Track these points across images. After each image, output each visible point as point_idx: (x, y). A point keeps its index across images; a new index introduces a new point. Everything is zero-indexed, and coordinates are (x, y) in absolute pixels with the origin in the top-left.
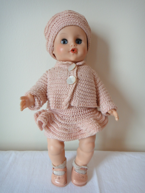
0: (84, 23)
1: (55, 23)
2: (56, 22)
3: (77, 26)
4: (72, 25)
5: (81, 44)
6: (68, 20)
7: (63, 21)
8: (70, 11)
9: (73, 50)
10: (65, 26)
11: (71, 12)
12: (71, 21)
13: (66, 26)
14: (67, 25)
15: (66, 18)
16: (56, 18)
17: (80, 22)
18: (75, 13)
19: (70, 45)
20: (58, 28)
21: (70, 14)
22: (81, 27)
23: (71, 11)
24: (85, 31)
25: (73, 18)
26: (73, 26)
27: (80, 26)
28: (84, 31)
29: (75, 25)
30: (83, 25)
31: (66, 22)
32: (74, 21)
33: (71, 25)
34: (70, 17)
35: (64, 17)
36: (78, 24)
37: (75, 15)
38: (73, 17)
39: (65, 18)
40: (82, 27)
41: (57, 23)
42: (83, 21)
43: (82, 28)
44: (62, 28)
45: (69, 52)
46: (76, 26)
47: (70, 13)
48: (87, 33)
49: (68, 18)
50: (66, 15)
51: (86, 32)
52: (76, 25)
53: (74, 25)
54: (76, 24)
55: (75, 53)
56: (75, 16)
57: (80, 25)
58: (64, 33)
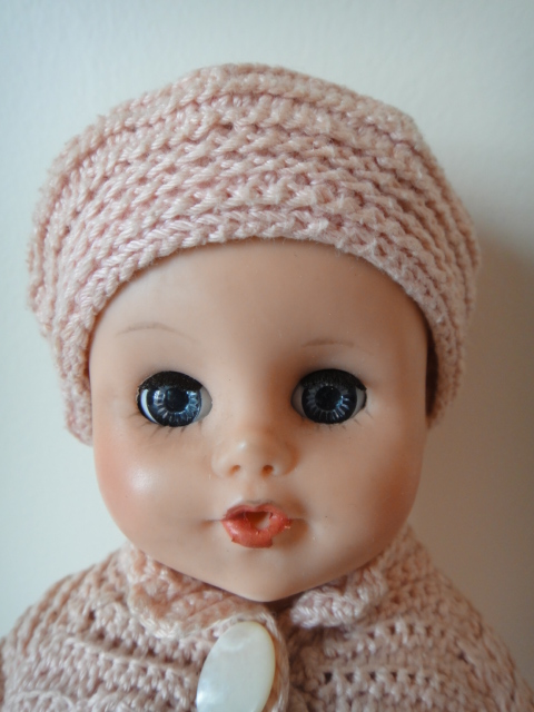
0: (404, 205)
1: (76, 214)
2: (91, 195)
3: (307, 242)
4: (254, 239)
5: (360, 416)
6: (205, 185)
7: (144, 192)
8: (248, 70)
9: (246, 517)
10: (165, 248)
11: (246, 84)
12: (239, 194)
13: (179, 251)
14: (189, 242)
15: (180, 162)
16: (90, 153)
17: (340, 203)
18: (299, 88)
19: (222, 462)
20: (95, 266)
21: (227, 117)
22: (359, 251)
23: (263, 70)
24: (411, 289)
25: (265, 152)
26: (255, 254)
27: (339, 245)
28: (398, 287)
29: (280, 239)
30: (391, 226)
31: (177, 203)
32: (272, 193)
33: (232, 242)
34: (228, 143)
35: (166, 147)
36: (316, 227)
37: (299, 116)
38: (259, 141)
39: (167, 160)
40: (369, 249)
41: (91, 208)
42: (385, 179)
43: (374, 259)
44: (138, 273)
45: (207, 524)
46: (293, 241)
47: (232, 95)
48: (429, 305)
49: (202, 161)
50: (183, 130)
51: (420, 298)
52: (299, 234)
53: (269, 232)
54: (302, 224)
55: (268, 544)
56: (299, 130)
57: (349, 230)
58: (155, 326)
